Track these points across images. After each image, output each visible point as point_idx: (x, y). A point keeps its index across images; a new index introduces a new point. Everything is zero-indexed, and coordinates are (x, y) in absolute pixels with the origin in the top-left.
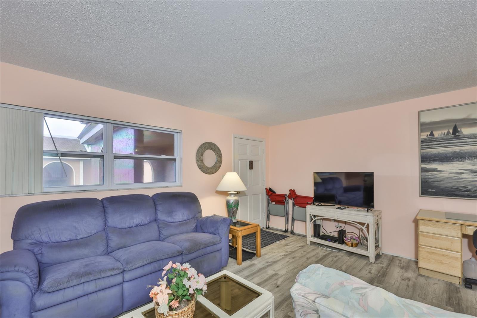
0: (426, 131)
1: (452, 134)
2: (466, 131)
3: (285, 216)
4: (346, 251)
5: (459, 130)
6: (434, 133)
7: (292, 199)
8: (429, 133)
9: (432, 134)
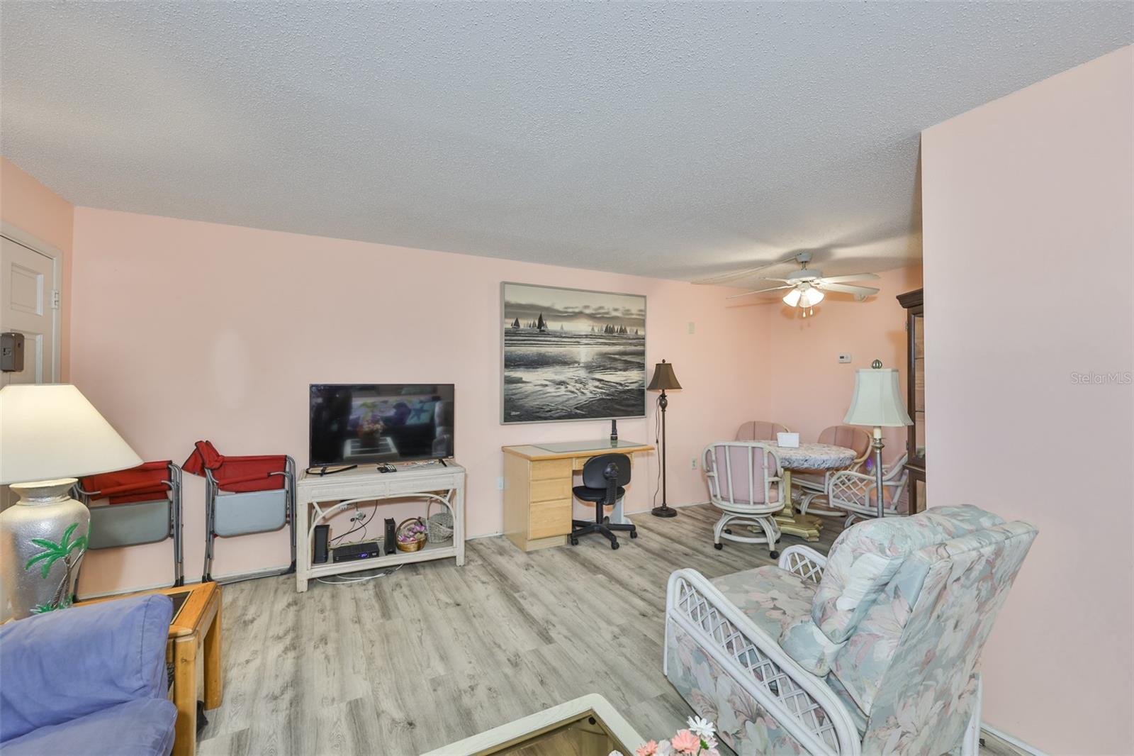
0: (510, 318)
1: (538, 328)
2: (552, 326)
3: (172, 536)
4: (399, 565)
5: (544, 322)
6: (520, 321)
7: (208, 472)
8: (514, 321)
9: (517, 324)
